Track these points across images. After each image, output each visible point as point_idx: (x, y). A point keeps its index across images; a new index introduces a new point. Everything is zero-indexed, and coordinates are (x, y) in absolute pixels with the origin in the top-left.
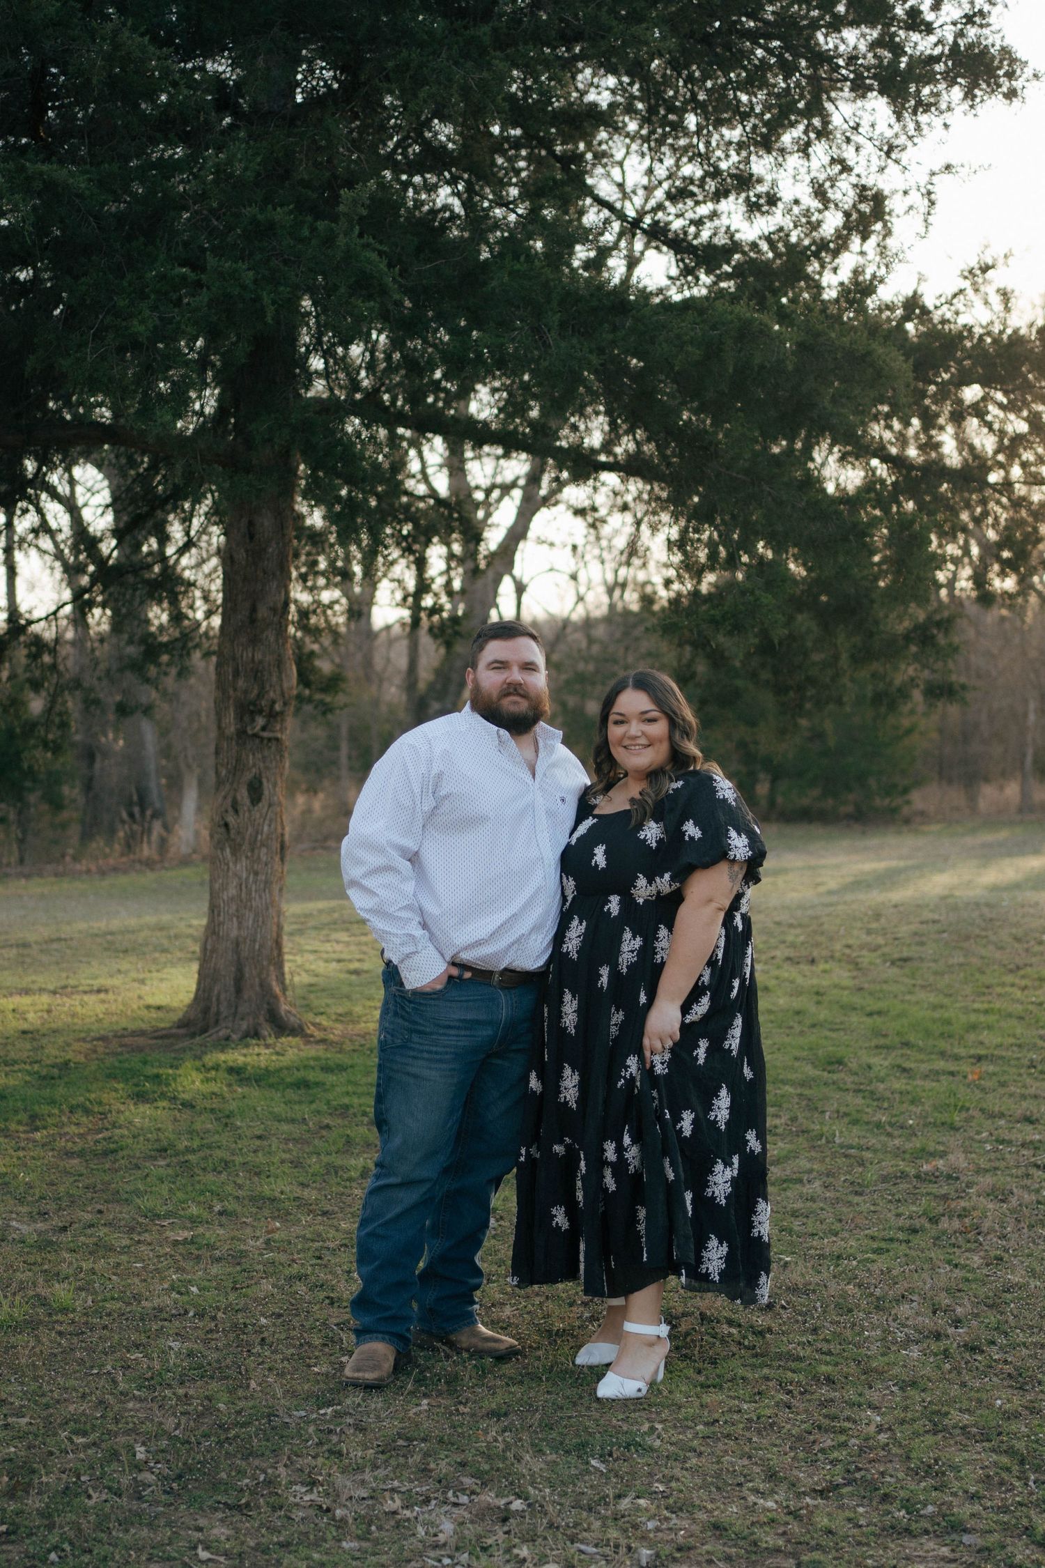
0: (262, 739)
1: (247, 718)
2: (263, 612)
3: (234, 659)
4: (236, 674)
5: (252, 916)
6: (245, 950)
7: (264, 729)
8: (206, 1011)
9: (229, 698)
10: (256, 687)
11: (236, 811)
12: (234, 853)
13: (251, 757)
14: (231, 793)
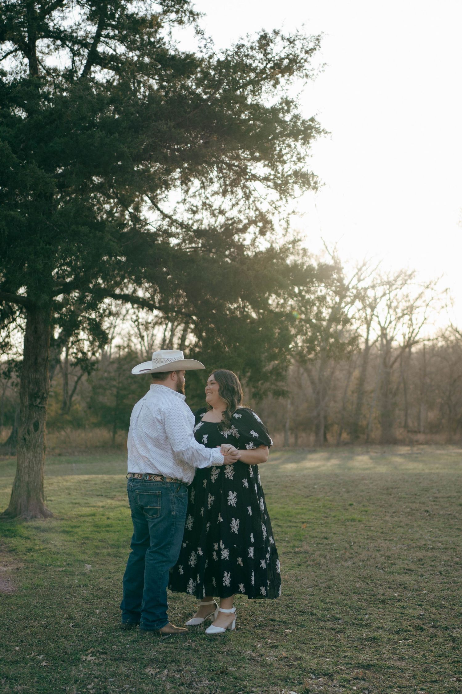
0: (39, 407)
1: (33, 399)
2: (40, 360)
3: (28, 377)
4: (29, 382)
5: (34, 473)
6: (31, 486)
7: (39, 403)
8: (15, 509)
9: (26, 392)
10: (37, 388)
11: (29, 434)
12: (27, 450)
13: (35, 414)
14: (27, 427)
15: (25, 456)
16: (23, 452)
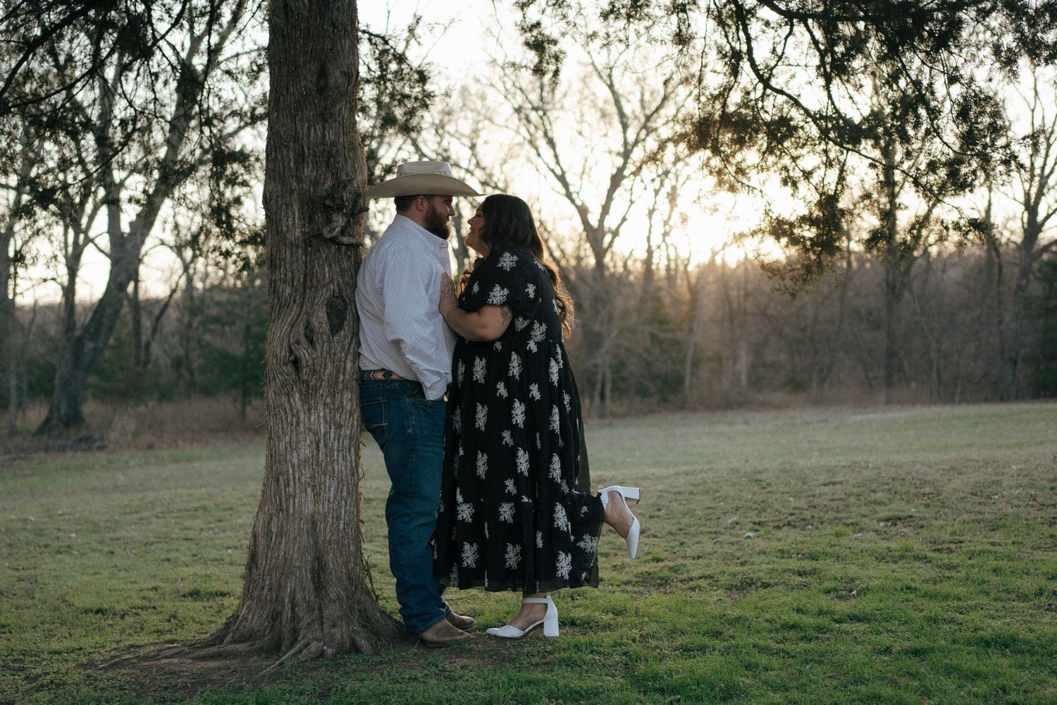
0: (340, 244)
1: (319, 218)
2: (336, 77)
3: (296, 139)
4: (301, 159)
5: (334, 484)
6: (325, 533)
7: (342, 233)
8: (275, 616)
9: (292, 193)
10: (329, 175)
11: (311, 342)
12: (305, 398)
13: (327, 269)
14: (303, 318)
15: (298, 424)
16: (291, 410)
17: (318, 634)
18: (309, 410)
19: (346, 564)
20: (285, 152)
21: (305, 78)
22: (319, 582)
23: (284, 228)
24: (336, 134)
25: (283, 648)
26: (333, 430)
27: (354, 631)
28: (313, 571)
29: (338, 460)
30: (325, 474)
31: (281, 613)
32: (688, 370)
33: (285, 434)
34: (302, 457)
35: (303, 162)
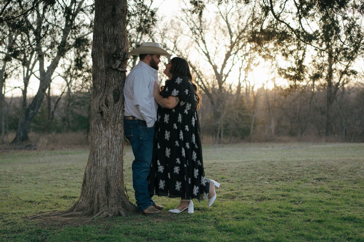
0: (119, 71)
1: (111, 61)
2: (119, 11)
3: (104, 33)
4: (105, 40)
5: (114, 156)
6: (111, 174)
7: (119, 67)
8: (92, 203)
9: (102, 52)
10: (115, 46)
11: (107, 105)
12: (105, 126)
13: (113, 80)
14: (105, 97)
15: (102, 135)
16: (99, 129)
17: (107, 209)
18: (106, 130)
19: (117, 185)
20: (100, 37)
21: (107, 11)
22: (108, 191)
23: (99, 65)
24: (118, 32)
25: (94, 214)
26: (114, 137)
27: (120, 209)
28: (105, 187)
29: (115, 148)
30: (111, 153)
31: (94, 201)
32: (252, 127)
33: (97, 138)
34: (103, 146)
35: (106, 41)
